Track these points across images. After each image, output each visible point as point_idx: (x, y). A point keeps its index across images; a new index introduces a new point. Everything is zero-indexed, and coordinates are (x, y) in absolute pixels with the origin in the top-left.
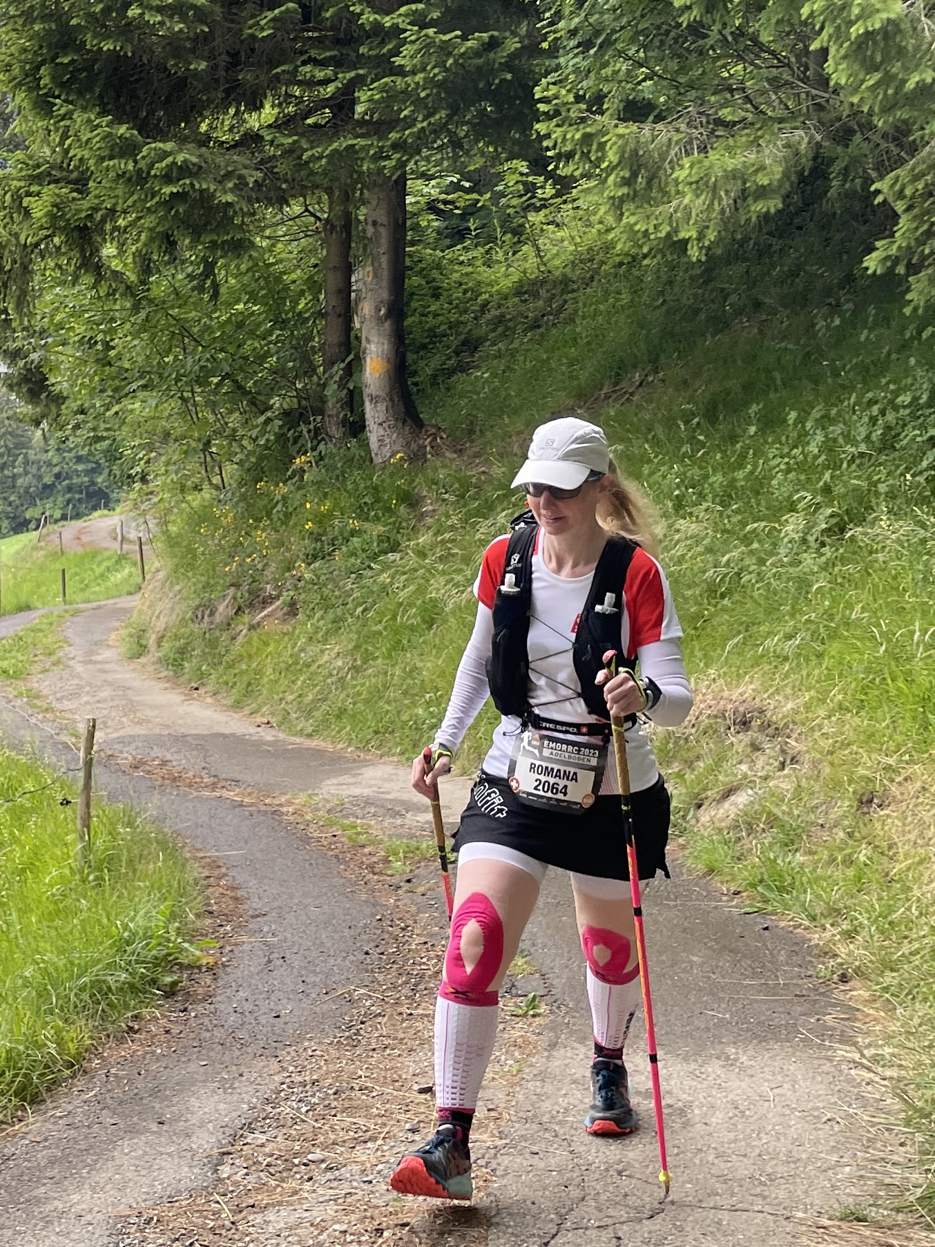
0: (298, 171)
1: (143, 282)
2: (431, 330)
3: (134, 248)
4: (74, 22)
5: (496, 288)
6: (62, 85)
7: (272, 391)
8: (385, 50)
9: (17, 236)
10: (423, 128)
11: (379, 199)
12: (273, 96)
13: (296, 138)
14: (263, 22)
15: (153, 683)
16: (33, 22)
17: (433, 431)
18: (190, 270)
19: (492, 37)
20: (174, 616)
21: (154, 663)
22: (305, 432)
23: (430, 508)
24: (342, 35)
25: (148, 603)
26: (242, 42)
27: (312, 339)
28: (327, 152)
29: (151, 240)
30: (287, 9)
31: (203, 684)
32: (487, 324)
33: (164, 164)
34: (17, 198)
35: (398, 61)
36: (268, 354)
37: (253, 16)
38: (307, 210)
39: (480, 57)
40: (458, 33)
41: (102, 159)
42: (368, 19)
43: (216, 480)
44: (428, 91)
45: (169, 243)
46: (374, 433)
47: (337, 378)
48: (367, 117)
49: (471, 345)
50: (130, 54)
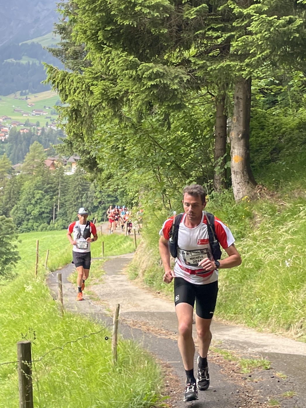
0: (205, 76)
1: (138, 122)
2: (260, 144)
3: (135, 108)
4: (112, 13)
5: (288, 126)
6: (107, 39)
7: (192, 168)
8: (243, 24)
9: (87, 102)
10: (259, 57)
11: (239, 88)
12: (195, 43)
13: (204, 61)
14: (192, 12)
15: (141, 290)
16: (95, 13)
17: (261, 187)
18: (158, 117)
19: (290, 18)
20: (150, 262)
21: (141, 282)
22: (206, 186)
23: (259, 219)
24: (226, 18)
25: (138, 257)
26: (183, 21)
27: (209, 147)
28: (218, 67)
29: (143, 104)
30: (203, 7)
31: (161, 291)
32: (284, 141)
33: (148, 73)
34: (88, 87)
35: (249, 29)
36: (190, 153)
37: (188, 10)
38: (208, 92)
39: (285, 27)
40: (276, 16)
41: (123, 70)
42: (236, 11)
43: (168, 206)
44: (262, 42)
45: (150, 106)
46: (235, 187)
47: (220, 164)
48: (235, 53)
49: (277, 150)
50: (135, 26)
